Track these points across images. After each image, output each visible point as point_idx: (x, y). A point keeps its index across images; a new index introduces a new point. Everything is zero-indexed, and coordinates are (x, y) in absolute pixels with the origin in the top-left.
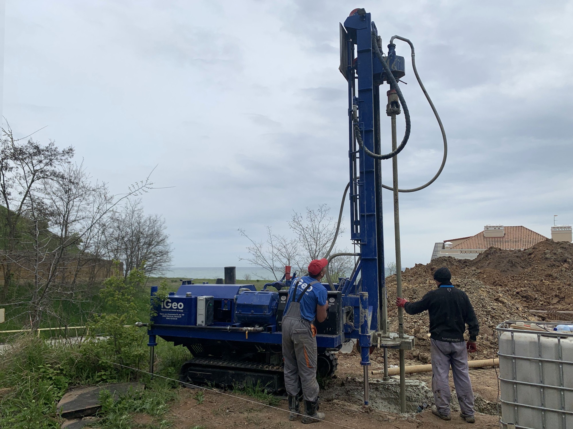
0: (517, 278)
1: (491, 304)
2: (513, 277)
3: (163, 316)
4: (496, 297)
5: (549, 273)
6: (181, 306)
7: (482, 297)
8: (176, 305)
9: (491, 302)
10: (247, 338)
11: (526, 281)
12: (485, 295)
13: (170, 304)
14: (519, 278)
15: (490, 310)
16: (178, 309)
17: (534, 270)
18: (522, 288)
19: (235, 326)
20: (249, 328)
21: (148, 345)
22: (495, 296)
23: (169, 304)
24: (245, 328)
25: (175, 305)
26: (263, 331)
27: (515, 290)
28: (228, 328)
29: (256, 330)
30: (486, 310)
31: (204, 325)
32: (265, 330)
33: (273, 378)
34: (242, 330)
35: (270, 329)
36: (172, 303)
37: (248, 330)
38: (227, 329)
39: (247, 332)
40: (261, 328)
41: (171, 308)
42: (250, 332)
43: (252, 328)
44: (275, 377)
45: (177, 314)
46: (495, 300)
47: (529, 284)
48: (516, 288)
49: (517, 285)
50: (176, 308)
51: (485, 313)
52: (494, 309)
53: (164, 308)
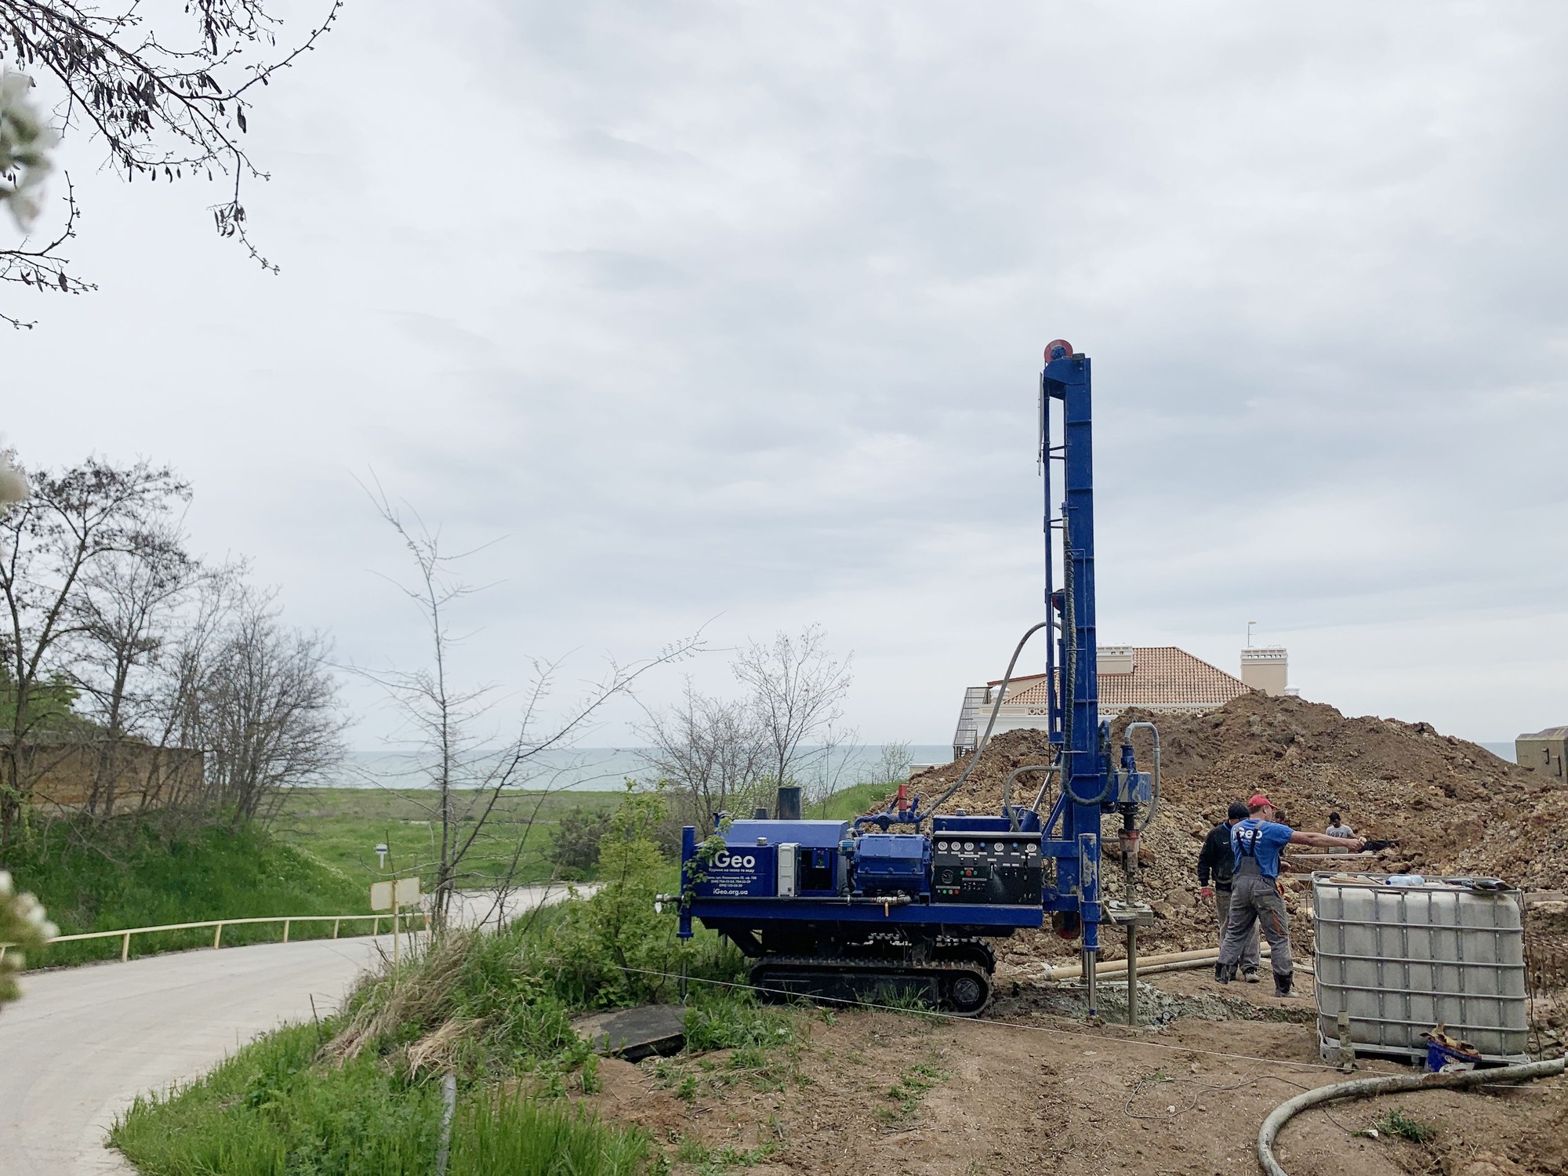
0: (1200, 783)
1: (1187, 843)
2: (1192, 781)
3: (712, 882)
4: (1194, 830)
5: (1269, 770)
6: (750, 862)
7: (1168, 830)
8: (740, 861)
9: (1186, 841)
10: (887, 915)
11: (1219, 791)
12: (1172, 826)
13: (728, 860)
14: (1205, 783)
15: (1186, 855)
16: (743, 867)
17: (1236, 765)
18: (1214, 806)
19: (859, 895)
20: (889, 899)
21: (678, 936)
22: (1191, 828)
23: (724, 859)
24: (880, 899)
25: (736, 861)
26: (911, 902)
27: (1200, 809)
28: (849, 898)
29: (903, 901)
30: (1177, 855)
31: (792, 895)
32: (914, 901)
33: (928, 981)
34: (875, 902)
35: (924, 899)
36: (731, 857)
37: (886, 901)
38: (846, 901)
39: (887, 905)
40: (908, 898)
41: (730, 866)
42: (892, 906)
43: (895, 898)
44: (932, 979)
45: (742, 878)
46: (1192, 835)
47: (1228, 796)
48: (1202, 805)
49: (1203, 799)
50: (740, 865)
51: (1176, 863)
52: (1192, 854)
53: (715, 866)
